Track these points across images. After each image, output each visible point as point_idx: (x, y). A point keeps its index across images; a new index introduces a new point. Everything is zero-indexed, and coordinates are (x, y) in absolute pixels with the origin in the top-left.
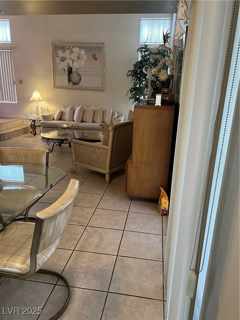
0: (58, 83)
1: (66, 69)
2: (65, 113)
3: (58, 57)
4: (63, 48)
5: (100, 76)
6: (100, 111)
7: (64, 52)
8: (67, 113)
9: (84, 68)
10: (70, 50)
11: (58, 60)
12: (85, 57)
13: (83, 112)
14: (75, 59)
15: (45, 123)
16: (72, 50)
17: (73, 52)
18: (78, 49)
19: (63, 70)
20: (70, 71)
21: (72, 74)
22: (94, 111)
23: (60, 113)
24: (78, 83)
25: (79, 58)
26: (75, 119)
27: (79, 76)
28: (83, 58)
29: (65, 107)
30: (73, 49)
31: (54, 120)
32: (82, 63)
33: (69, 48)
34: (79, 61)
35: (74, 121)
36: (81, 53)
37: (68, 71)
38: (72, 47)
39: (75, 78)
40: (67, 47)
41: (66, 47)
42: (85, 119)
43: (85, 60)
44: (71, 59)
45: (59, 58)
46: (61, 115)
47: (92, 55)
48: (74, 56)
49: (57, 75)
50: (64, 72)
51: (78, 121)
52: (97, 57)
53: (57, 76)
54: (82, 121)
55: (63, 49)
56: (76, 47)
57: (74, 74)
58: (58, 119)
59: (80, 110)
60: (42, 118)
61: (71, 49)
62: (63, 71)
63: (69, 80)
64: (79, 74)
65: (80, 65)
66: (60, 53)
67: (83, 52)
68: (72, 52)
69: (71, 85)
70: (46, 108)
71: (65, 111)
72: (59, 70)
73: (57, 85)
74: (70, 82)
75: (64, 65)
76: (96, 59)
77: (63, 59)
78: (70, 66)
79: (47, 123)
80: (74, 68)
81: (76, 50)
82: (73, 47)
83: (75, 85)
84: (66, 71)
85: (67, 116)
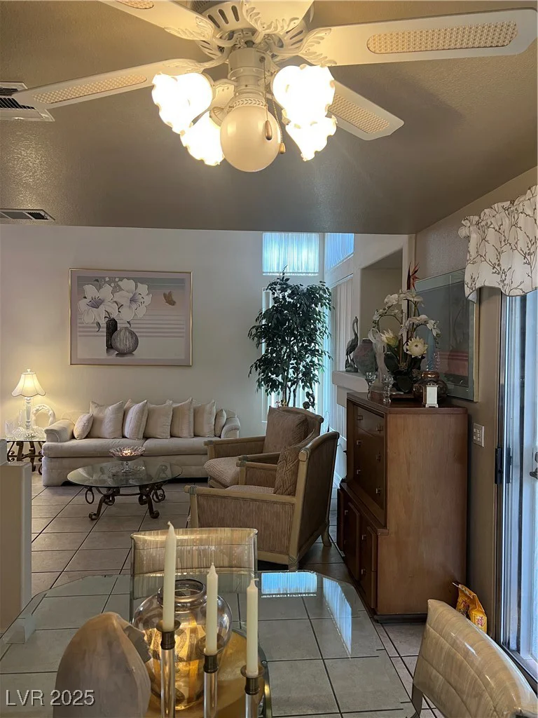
0: (82, 354)
1: (103, 323)
2: (101, 421)
3: (85, 298)
4: (97, 281)
5: (182, 337)
6: (189, 410)
7: (99, 288)
8: (106, 420)
9: (145, 322)
10: (113, 285)
11: (83, 304)
12: (148, 300)
13: (148, 416)
14: (125, 302)
15: (55, 447)
16: (119, 286)
17: (121, 289)
18: (132, 283)
19: (95, 325)
20: (112, 327)
21: (116, 333)
22: (175, 411)
23: (88, 420)
24: (130, 353)
25: (133, 300)
26: (127, 433)
27: (132, 338)
28: (142, 300)
29: (98, 405)
30: (120, 283)
31: (73, 437)
32: (142, 311)
33: (112, 280)
34: (134, 306)
35: (124, 437)
36: (139, 291)
37: (108, 328)
38: (117, 280)
39: (122, 340)
40: (107, 279)
41: (104, 278)
42: (151, 432)
43: (146, 304)
44: (116, 302)
45: (87, 301)
46: (90, 425)
47: (165, 295)
48: (123, 297)
49: (80, 336)
50: (97, 330)
51: (135, 437)
52: (174, 298)
53: (79, 338)
54: (146, 437)
55: (96, 283)
56: (128, 279)
57: (122, 333)
58: (84, 436)
59: (142, 411)
60: (45, 436)
61: (115, 282)
62: (94, 327)
63: (110, 347)
64: (132, 333)
65: (135, 315)
66: (90, 290)
67: (143, 288)
68: (117, 288)
69: (113, 356)
70: (51, 412)
71: (101, 415)
72: (84, 325)
73: (79, 357)
74: (112, 351)
75: (99, 315)
76: (172, 303)
77: (96, 304)
78: (112, 316)
79: (62, 446)
80: (121, 322)
81: (128, 285)
82: (121, 279)
83: (123, 356)
84: (103, 328)
85: (107, 428)
